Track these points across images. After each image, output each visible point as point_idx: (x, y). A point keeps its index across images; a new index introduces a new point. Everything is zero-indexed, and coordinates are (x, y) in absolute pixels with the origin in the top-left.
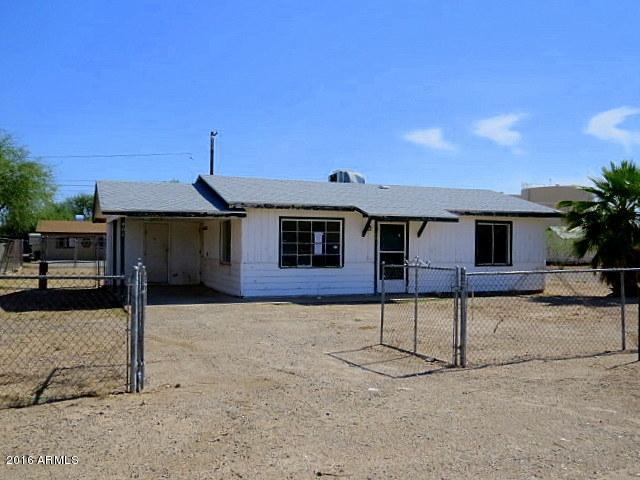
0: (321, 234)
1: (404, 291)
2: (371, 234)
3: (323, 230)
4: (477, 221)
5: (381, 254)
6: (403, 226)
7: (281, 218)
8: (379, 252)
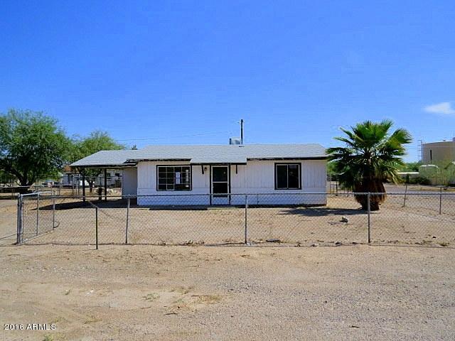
0: (179, 173)
1: (228, 203)
2: (207, 173)
4: (275, 164)
5: (214, 184)
6: (226, 168)
7: (157, 166)
8: (212, 182)
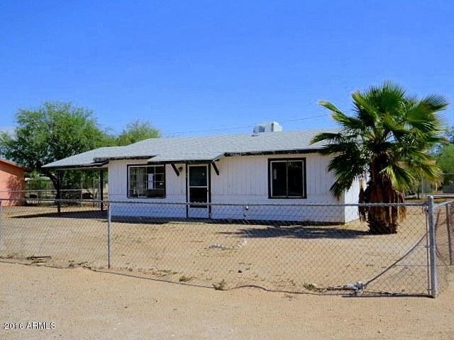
0: (152, 175)
1: (208, 217)
2: (183, 174)
3: (153, 173)
4: (269, 160)
5: (190, 189)
6: (206, 167)
7: (128, 165)
8: (189, 187)
